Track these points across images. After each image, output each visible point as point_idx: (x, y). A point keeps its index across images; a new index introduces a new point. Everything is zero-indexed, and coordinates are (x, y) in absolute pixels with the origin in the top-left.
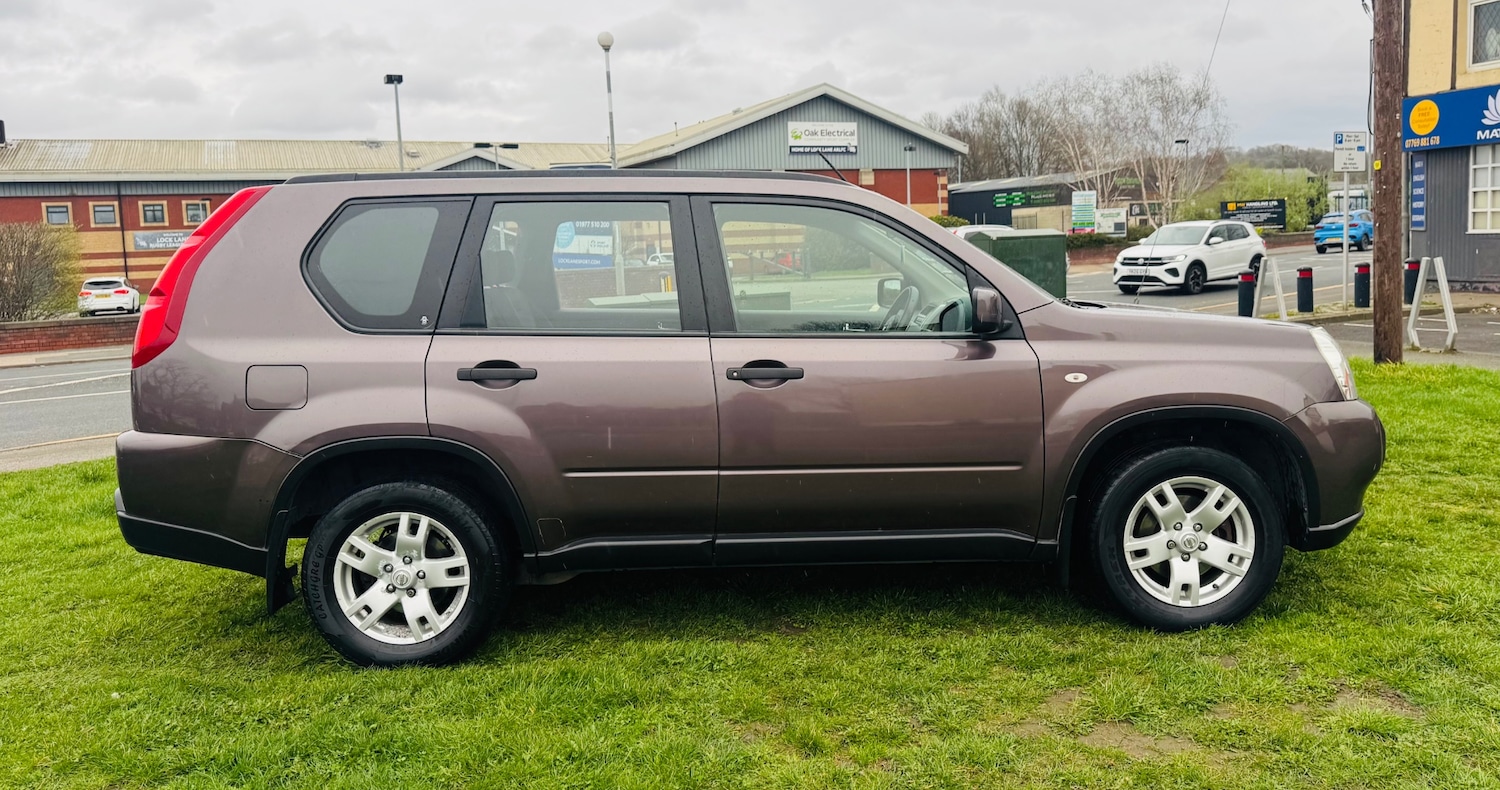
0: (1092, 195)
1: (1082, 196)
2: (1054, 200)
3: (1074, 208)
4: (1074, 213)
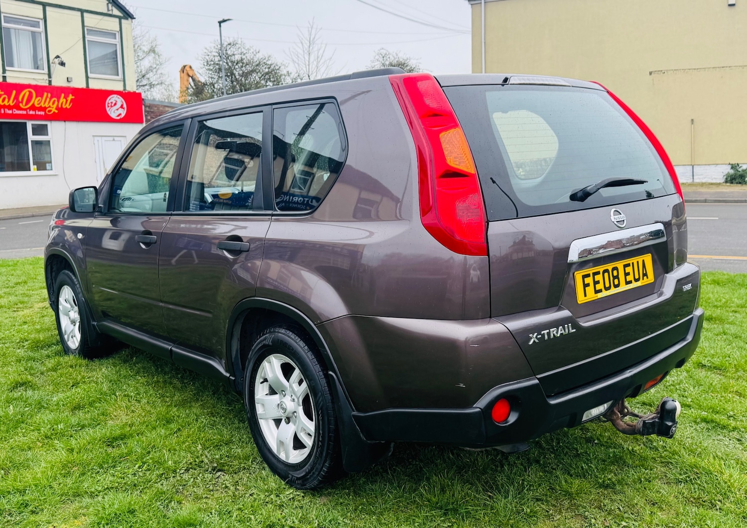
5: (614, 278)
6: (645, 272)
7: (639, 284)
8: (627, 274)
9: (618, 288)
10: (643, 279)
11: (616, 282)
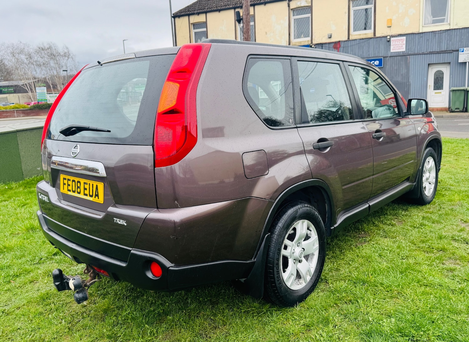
0: (45, 89)
1: (40, 89)
2: (13, 91)
3: (37, 94)
4: (37, 96)
5: (78, 187)
6: (97, 194)
7: (91, 199)
8: (85, 189)
9: (78, 194)
10: (95, 198)
11: (79, 190)
